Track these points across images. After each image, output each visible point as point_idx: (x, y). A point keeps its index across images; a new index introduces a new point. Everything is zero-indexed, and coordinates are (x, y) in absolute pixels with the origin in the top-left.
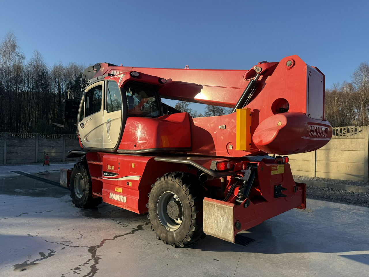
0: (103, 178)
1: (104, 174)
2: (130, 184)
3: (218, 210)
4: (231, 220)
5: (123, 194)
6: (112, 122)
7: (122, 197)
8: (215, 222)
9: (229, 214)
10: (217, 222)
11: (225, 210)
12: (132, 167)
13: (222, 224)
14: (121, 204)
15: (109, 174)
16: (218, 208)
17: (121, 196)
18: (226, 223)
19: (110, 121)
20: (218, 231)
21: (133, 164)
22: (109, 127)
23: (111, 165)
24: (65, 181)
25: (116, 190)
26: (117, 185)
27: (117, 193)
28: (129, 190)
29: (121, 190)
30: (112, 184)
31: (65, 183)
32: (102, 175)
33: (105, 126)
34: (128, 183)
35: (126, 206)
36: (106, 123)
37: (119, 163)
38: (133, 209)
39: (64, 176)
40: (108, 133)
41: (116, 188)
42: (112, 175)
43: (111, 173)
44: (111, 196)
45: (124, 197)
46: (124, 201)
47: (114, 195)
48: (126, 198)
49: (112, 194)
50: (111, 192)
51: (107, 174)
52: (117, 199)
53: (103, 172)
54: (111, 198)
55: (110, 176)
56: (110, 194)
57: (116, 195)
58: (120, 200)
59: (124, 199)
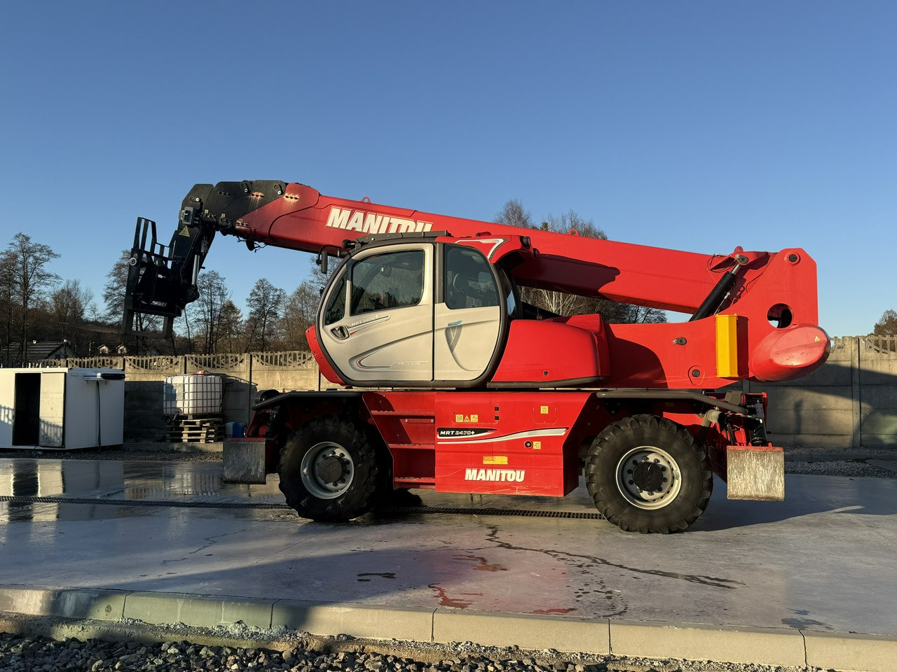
0: (439, 443)
1: (442, 433)
2: (537, 446)
3: (758, 460)
4: (780, 469)
5: (512, 466)
6: (463, 329)
7: (510, 472)
8: (752, 477)
9: (776, 462)
10: (755, 477)
11: (769, 457)
12: (542, 412)
13: (763, 478)
14: (506, 487)
15: (457, 433)
16: (757, 456)
17: (504, 472)
18: (771, 475)
19: (461, 326)
20: (757, 490)
21: (542, 407)
22: (453, 338)
23: (467, 413)
24: (253, 469)
25: (487, 461)
26: (492, 450)
27: (493, 467)
28: (532, 456)
29: (503, 460)
30: (470, 452)
31: (253, 473)
32: (434, 436)
33: (441, 335)
34: (528, 444)
35: (525, 488)
36: (444, 331)
37: (497, 409)
38: (547, 491)
39: (245, 457)
40: (452, 350)
41: (486, 458)
42: (473, 433)
43: (467, 430)
44: (471, 474)
45: (518, 472)
46: (518, 480)
47: (482, 471)
48: (523, 473)
49: (475, 471)
50: (471, 468)
51: (453, 432)
52: (492, 479)
53: (440, 430)
54: (470, 479)
55: (466, 435)
56: (468, 471)
57: (489, 472)
58: (503, 480)
59: (518, 476)
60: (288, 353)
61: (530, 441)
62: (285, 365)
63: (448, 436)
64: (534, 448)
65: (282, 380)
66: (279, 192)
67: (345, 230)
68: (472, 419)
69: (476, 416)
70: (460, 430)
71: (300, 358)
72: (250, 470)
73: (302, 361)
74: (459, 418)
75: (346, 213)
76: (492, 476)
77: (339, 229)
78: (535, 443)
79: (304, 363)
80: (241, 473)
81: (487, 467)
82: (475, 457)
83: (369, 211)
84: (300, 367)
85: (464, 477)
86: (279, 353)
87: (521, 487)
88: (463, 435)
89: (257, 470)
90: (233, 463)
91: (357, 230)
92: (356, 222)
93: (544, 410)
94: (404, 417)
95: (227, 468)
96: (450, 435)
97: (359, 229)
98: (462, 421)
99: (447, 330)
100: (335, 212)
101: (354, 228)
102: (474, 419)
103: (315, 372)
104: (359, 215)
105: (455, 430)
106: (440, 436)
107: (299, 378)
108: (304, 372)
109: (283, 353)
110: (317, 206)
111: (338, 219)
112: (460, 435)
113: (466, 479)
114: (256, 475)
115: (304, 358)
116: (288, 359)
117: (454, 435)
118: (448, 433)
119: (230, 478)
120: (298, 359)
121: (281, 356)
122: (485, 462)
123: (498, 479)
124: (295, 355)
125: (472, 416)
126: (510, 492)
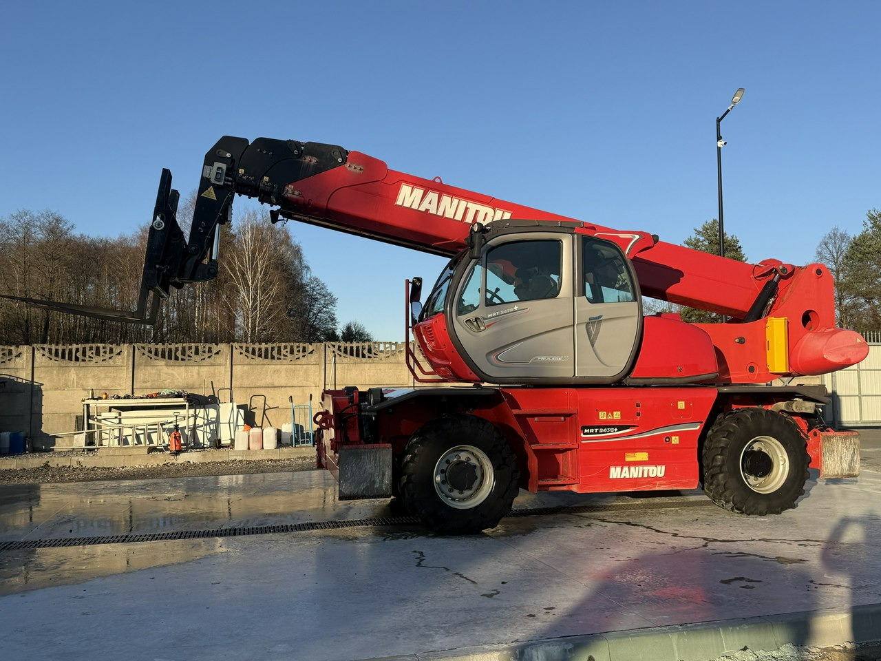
0: (583, 442)
1: (586, 431)
2: (675, 440)
5: (652, 461)
6: (603, 325)
7: (652, 468)
8: (839, 459)
10: (841, 458)
11: (850, 440)
12: (679, 408)
13: (846, 459)
14: (648, 483)
15: (601, 430)
17: (646, 468)
19: (601, 321)
20: (842, 469)
21: (679, 403)
22: (593, 333)
23: (610, 410)
24: (378, 481)
25: (629, 458)
26: (634, 447)
27: (636, 464)
28: (670, 450)
29: (643, 456)
30: (614, 449)
31: (377, 485)
32: (578, 435)
33: (581, 330)
34: (667, 440)
35: (665, 483)
36: (584, 326)
37: (638, 405)
38: (684, 484)
39: (368, 467)
40: (593, 346)
41: (627, 455)
42: (616, 430)
43: (611, 427)
44: (615, 473)
45: (659, 467)
46: (660, 475)
47: (626, 469)
48: (663, 468)
49: (619, 469)
50: (616, 466)
51: (596, 430)
52: (635, 476)
53: (583, 428)
54: (615, 477)
55: (610, 432)
56: (612, 469)
57: (632, 469)
58: (645, 476)
59: (658, 471)
60: (88, 346)
61: (669, 436)
62: (83, 360)
63: (592, 434)
64: (673, 443)
65: (79, 378)
66: (340, 160)
67: (417, 211)
68: (615, 416)
69: (619, 413)
70: (603, 427)
71: (105, 352)
72: (374, 482)
73: (108, 355)
74: (603, 416)
75: (419, 192)
76: (635, 472)
77: (410, 209)
78: (673, 438)
79: (110, 358)
80: (362, 487)
81: (630, 464)
82: (617, 454)
83: (444, 192)
84: (104, 363)
85: (609, 475)
86: (75, 346)
87: (662, 482)
88: (607, 433)
89: (382, 481)
90: (352, 475)
91: (431, 212)
92: (430, 203)
93: (681, 405)
94: (533, 416)
95: (344, 482)
96: (594, 433)
97: (433, 211)
98: (605, 418)
99: (588, 324)
100: (405, 189)
101: (427, 210)
102: (617, 415)
103: (127, 369)
104: (433, 196)
105: (599, 427)
106: (584, 434)
107: (103, 376)
108: (112, 369)
109: (80, 346)
110: (385, 181)
111: (408, 197)
112: (604, 433)
113: (611, 477)
114: (381, 487)
115: (111, 351)
116: (88, 353)
117: (598, 433)
118: (592, 431)
119: (349, 493)
120: (101, 354)
121: (77, 350)
122: (627, 459)
123: (640, 476)
124: (98, 348)
125: (615, 413)
126: (651, 488)
